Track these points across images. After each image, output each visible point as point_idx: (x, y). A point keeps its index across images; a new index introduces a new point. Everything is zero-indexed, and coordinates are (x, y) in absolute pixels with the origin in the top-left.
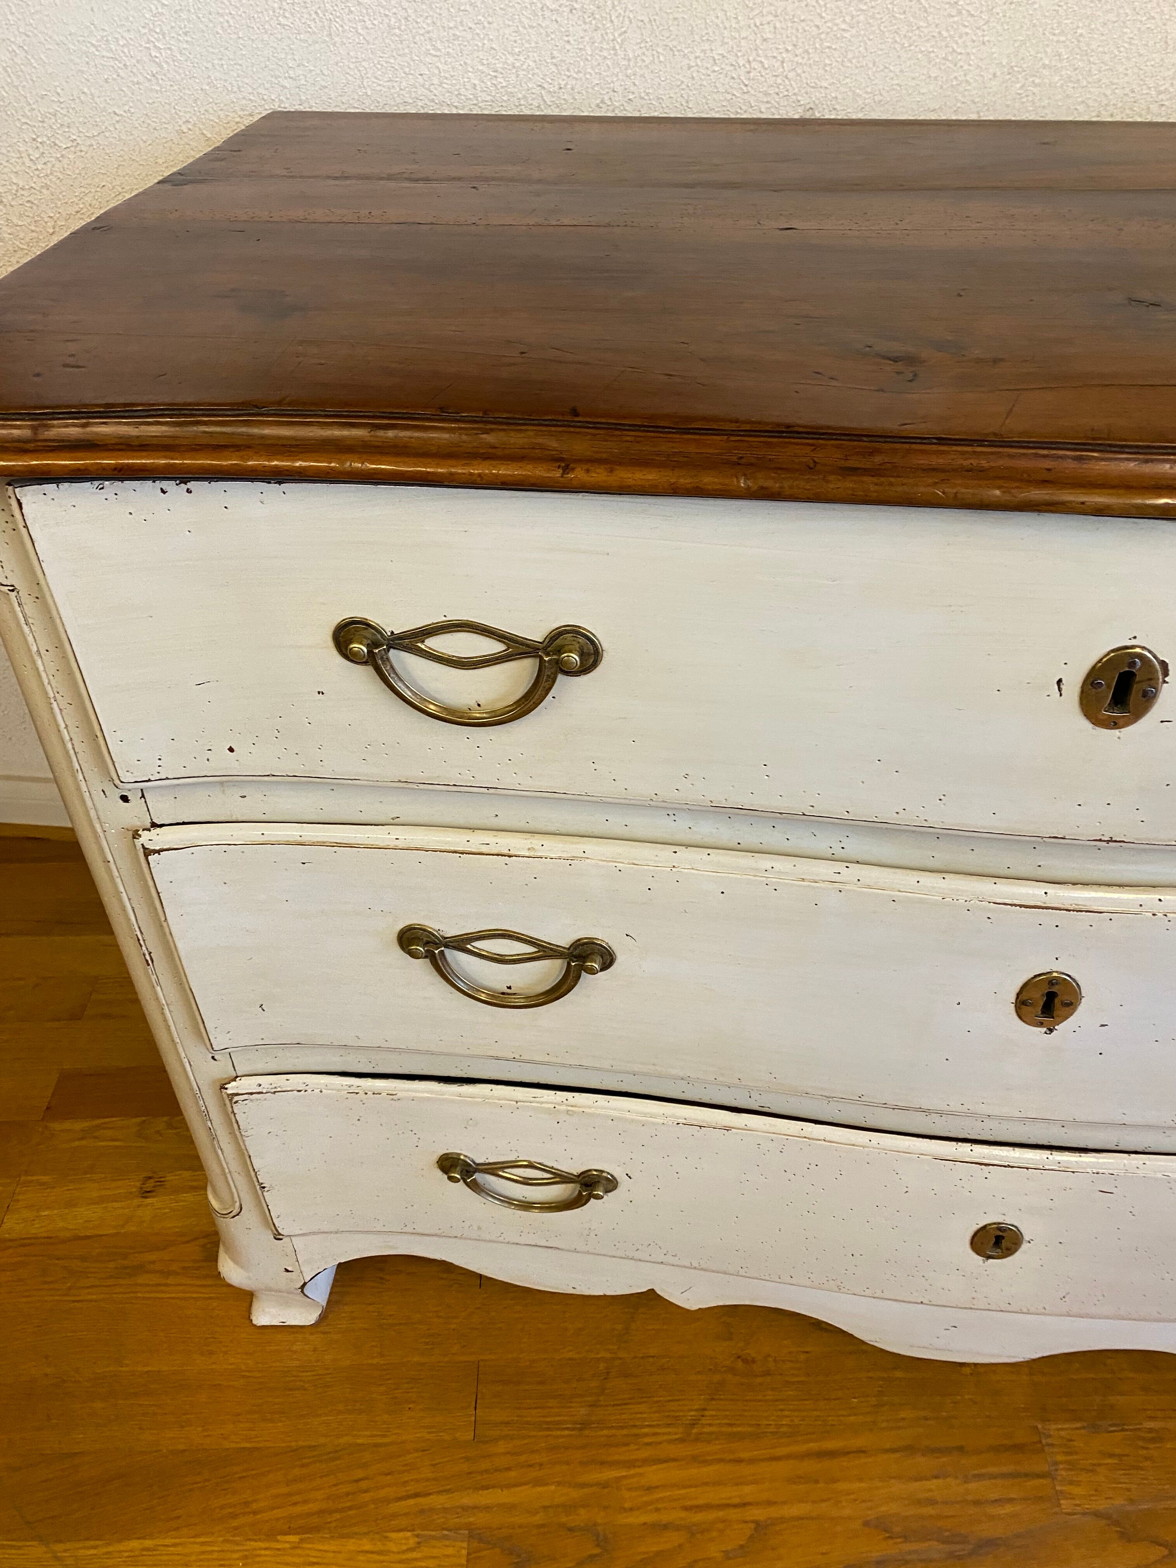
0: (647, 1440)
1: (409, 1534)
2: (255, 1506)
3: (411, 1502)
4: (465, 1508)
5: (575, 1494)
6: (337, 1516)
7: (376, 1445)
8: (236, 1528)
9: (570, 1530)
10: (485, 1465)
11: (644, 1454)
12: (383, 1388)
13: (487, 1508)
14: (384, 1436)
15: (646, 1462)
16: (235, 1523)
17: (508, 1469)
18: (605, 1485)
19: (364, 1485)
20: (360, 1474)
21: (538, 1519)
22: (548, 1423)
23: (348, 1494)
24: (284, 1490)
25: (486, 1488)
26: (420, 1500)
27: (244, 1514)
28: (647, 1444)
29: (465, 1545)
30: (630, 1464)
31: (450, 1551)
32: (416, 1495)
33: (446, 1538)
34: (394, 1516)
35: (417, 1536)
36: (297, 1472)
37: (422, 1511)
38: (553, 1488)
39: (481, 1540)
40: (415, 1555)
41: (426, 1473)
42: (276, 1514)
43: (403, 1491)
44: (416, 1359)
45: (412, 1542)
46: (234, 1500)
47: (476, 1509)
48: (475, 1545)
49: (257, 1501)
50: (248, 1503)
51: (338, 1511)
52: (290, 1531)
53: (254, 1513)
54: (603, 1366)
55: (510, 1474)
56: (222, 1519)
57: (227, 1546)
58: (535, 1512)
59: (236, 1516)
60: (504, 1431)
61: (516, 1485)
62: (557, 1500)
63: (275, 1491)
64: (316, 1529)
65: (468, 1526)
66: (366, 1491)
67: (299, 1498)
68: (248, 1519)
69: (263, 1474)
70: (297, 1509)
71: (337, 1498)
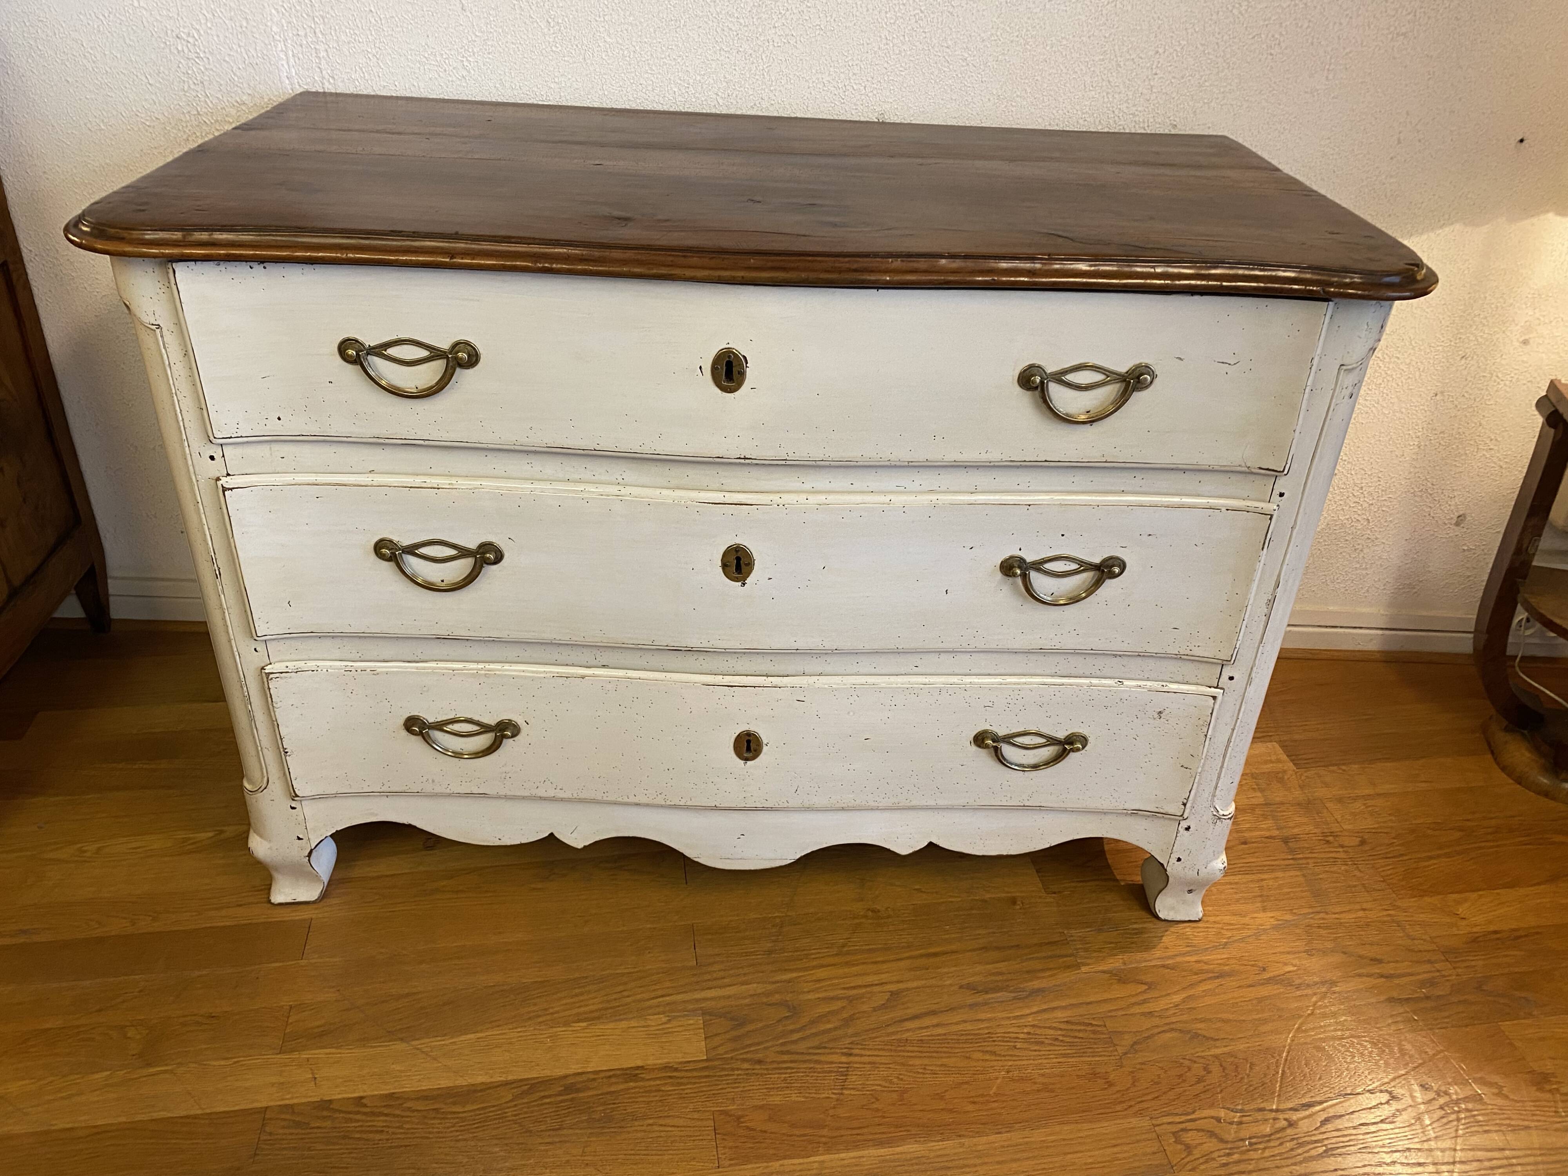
0: (813, 956)
1: (661, 1016)
2: (551, 1011)
3: (660, 1000)
4: (697, 1001)
5: (770, 987)
6: (610, 1011)
7: (630, 973)
8: (540, 1023)
9: (769, 1005)
10: (707, 977)
11: (813, 963)
12: (628, 943)
13: (712, 999)
14: (635, 968)
15: (814, 968)
16: (541, 1019)
17: (724, 978)
18: (790, 981)
19: (626, 994)
20: (621, 988)
21: (747, 1001)
22: (746, 953)
23: (615, 999)
24: (572, 1000)
25: (709, 988)
26: (668, 998)
27: (545, 1015)
28: (814, 958)
29: (700, 1018)
30: (806, 969)
31: (691, 1022)
32: (662, 996)
33: (687, 1015)
34: (650, 1007)
35: (668, 1016)
36: (576, 991)
37: (669, 1004)
38: (755, 985)
39: (710, 1014)
40: (668, 1026)
41: (668, 984)
42: (567, 1013)
43: (653, 995)
44: (649, 926)
45: (665, 1019)
46: (535, 1008)
47: (705, 999)
48: (708, 1017)
49: (552, 1008)
50: (546, 1010)
51: (611, 1008)
52: (579, 1021)
53: (552, 1014)
54: (778, 920)
55: (725, 980)
56: (530, 1019)
57: (536, 1032)
58: (745, 998)
59: (539, 1016)
60: (718, 959)
61: (730, 986)
62: (759, 991)
63: (564, 1002)
64: (598, 1018)
65: (701, 1008)
66: (628, 996)
67: (582, 1004)
68: (548, 1017)
69: (553, 994)
70: (582, 1009)
71: (608, 1001)
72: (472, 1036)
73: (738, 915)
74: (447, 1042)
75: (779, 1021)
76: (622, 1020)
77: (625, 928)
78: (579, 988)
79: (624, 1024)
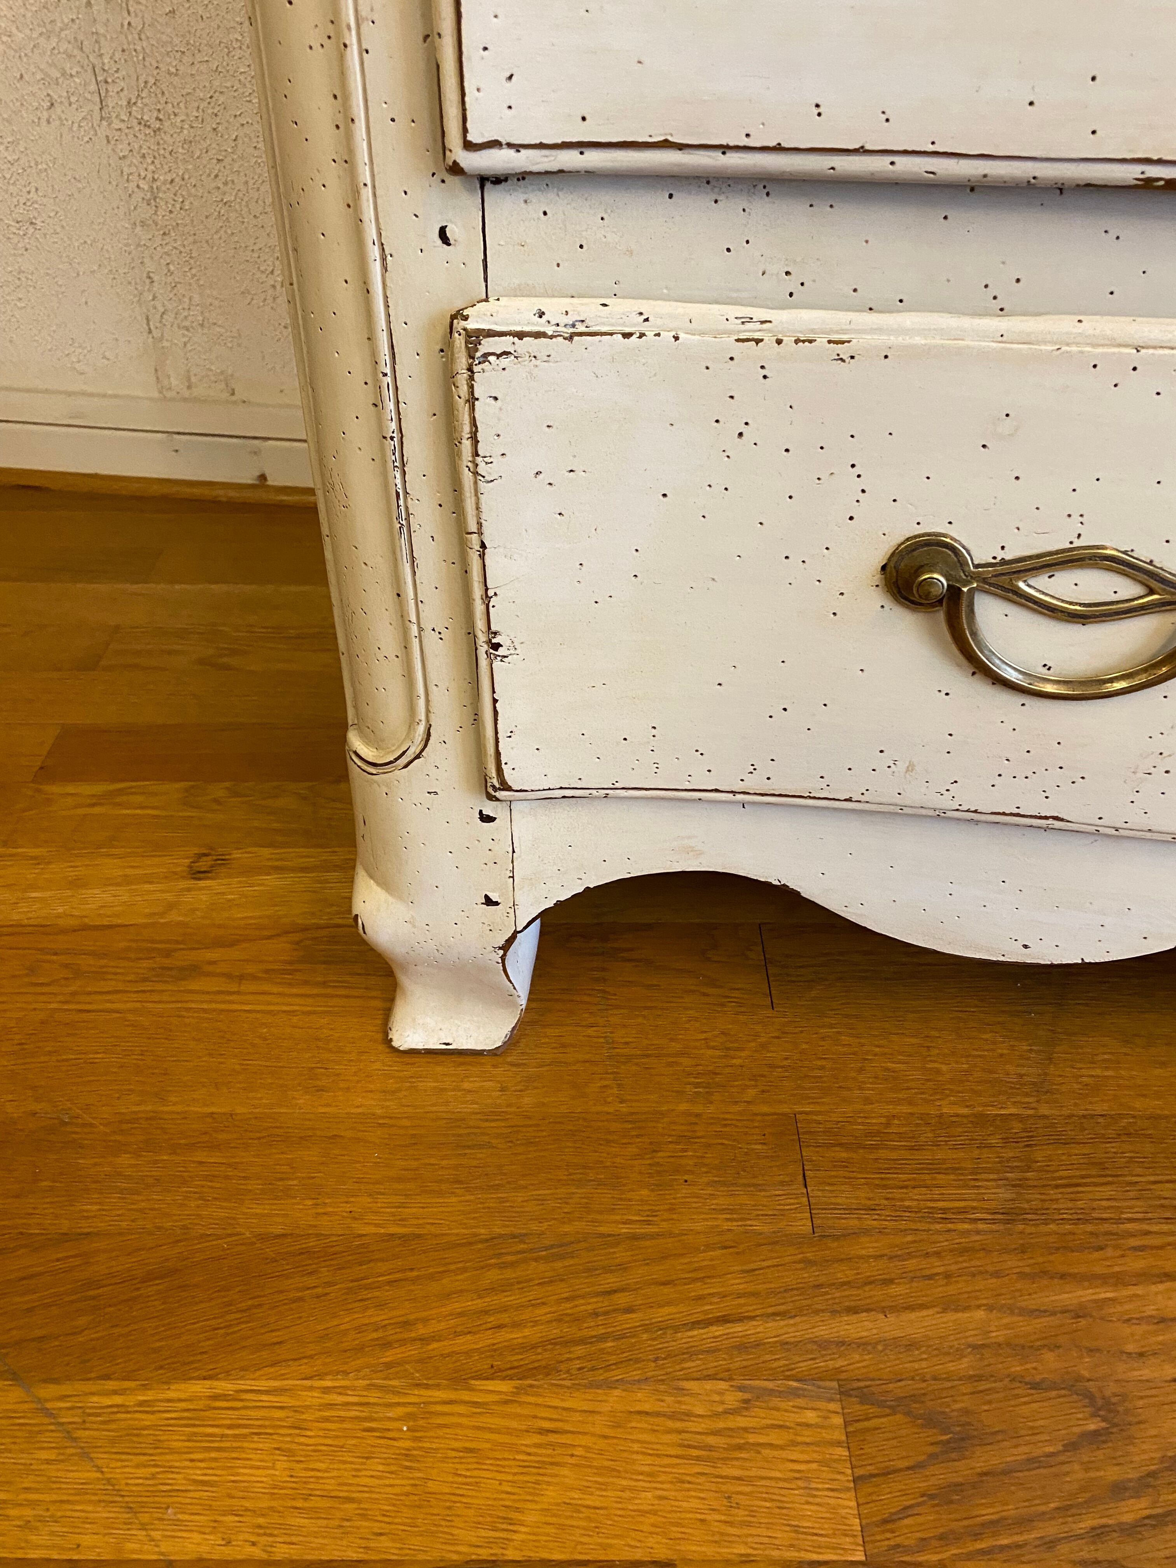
0: (1133, 1242)
1: (723, 1385)
2: (422, 1330)
3: (717, 1330)
4: (823, 1345)
5: (1028, 1327)
6: (579, 1350)
7: (635, 1237)
8: (389, 1365)
9: (1035, 1386)
10: (842, 1273)
11: (1137, 1264)
12: (633, 1150)
13: (863, 1345)
14: (648, 1223)
15: (1144, 1277)
16: (389, 1356)
17: (889, 1282)
18: (1079, 1312)
19: (622, 1299)
20: (611, 1280)
21: (964, 1365)
22: (944, 1210)
23: (596, 1314)
24: (479, 1304)
25: (853, 1310)
26: (738, 1328)
27: (403, 1342)
28: (1135, 1249)
29: (834, 1406)
30: (1118, 1280)
31: (811, 1416)
32: (724, 1320)
33: (795, 1393)
34: (690, 1353)
35: (741, 1389)
36: (493, 1275)
37: (742, 1348)
38: (980, 1314)
39: (865, 1397)
40: (741, 1421)
41: (737, 1284)
42: (463, 1343)
43: (699, 1312)
44: (683, 1107)
45: (732, 1399)
46: (380, 1317)
47: (842, 1344)
48: (856, 1408)
49: (425, 1321)
50: (406, 1324)
51: (582, 1341)
52: (494, 1374)
53: (424, 1340)
54: (1017, 1127)
55: (894, 1290)
56: (360, 1349)
57: (373, 1397)
58: (960, 1354)
59: (387, 1345)
60: (870, 1222)
61: (911, 1308)
62: (998, 1336)
63: (457, 1306)
64: (548, 1370)
65: (834, 1374)
66: (629, 1310)
67: (505, 1318)
68: (411, 1351)
69: (432, 1277)
70: (505, 1335)
71: (577, 1320)
72: (198, 1388)
73: (910, 1103)
74: (130, 1400)
75: (1072, 1446)
76: (610, 1385)
77: (624, 1108)
78: (503, 1266)
79: (614, 1400)
